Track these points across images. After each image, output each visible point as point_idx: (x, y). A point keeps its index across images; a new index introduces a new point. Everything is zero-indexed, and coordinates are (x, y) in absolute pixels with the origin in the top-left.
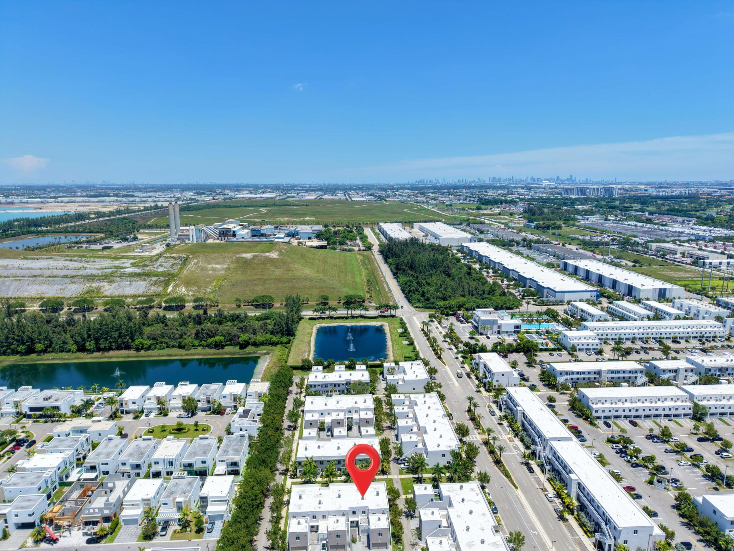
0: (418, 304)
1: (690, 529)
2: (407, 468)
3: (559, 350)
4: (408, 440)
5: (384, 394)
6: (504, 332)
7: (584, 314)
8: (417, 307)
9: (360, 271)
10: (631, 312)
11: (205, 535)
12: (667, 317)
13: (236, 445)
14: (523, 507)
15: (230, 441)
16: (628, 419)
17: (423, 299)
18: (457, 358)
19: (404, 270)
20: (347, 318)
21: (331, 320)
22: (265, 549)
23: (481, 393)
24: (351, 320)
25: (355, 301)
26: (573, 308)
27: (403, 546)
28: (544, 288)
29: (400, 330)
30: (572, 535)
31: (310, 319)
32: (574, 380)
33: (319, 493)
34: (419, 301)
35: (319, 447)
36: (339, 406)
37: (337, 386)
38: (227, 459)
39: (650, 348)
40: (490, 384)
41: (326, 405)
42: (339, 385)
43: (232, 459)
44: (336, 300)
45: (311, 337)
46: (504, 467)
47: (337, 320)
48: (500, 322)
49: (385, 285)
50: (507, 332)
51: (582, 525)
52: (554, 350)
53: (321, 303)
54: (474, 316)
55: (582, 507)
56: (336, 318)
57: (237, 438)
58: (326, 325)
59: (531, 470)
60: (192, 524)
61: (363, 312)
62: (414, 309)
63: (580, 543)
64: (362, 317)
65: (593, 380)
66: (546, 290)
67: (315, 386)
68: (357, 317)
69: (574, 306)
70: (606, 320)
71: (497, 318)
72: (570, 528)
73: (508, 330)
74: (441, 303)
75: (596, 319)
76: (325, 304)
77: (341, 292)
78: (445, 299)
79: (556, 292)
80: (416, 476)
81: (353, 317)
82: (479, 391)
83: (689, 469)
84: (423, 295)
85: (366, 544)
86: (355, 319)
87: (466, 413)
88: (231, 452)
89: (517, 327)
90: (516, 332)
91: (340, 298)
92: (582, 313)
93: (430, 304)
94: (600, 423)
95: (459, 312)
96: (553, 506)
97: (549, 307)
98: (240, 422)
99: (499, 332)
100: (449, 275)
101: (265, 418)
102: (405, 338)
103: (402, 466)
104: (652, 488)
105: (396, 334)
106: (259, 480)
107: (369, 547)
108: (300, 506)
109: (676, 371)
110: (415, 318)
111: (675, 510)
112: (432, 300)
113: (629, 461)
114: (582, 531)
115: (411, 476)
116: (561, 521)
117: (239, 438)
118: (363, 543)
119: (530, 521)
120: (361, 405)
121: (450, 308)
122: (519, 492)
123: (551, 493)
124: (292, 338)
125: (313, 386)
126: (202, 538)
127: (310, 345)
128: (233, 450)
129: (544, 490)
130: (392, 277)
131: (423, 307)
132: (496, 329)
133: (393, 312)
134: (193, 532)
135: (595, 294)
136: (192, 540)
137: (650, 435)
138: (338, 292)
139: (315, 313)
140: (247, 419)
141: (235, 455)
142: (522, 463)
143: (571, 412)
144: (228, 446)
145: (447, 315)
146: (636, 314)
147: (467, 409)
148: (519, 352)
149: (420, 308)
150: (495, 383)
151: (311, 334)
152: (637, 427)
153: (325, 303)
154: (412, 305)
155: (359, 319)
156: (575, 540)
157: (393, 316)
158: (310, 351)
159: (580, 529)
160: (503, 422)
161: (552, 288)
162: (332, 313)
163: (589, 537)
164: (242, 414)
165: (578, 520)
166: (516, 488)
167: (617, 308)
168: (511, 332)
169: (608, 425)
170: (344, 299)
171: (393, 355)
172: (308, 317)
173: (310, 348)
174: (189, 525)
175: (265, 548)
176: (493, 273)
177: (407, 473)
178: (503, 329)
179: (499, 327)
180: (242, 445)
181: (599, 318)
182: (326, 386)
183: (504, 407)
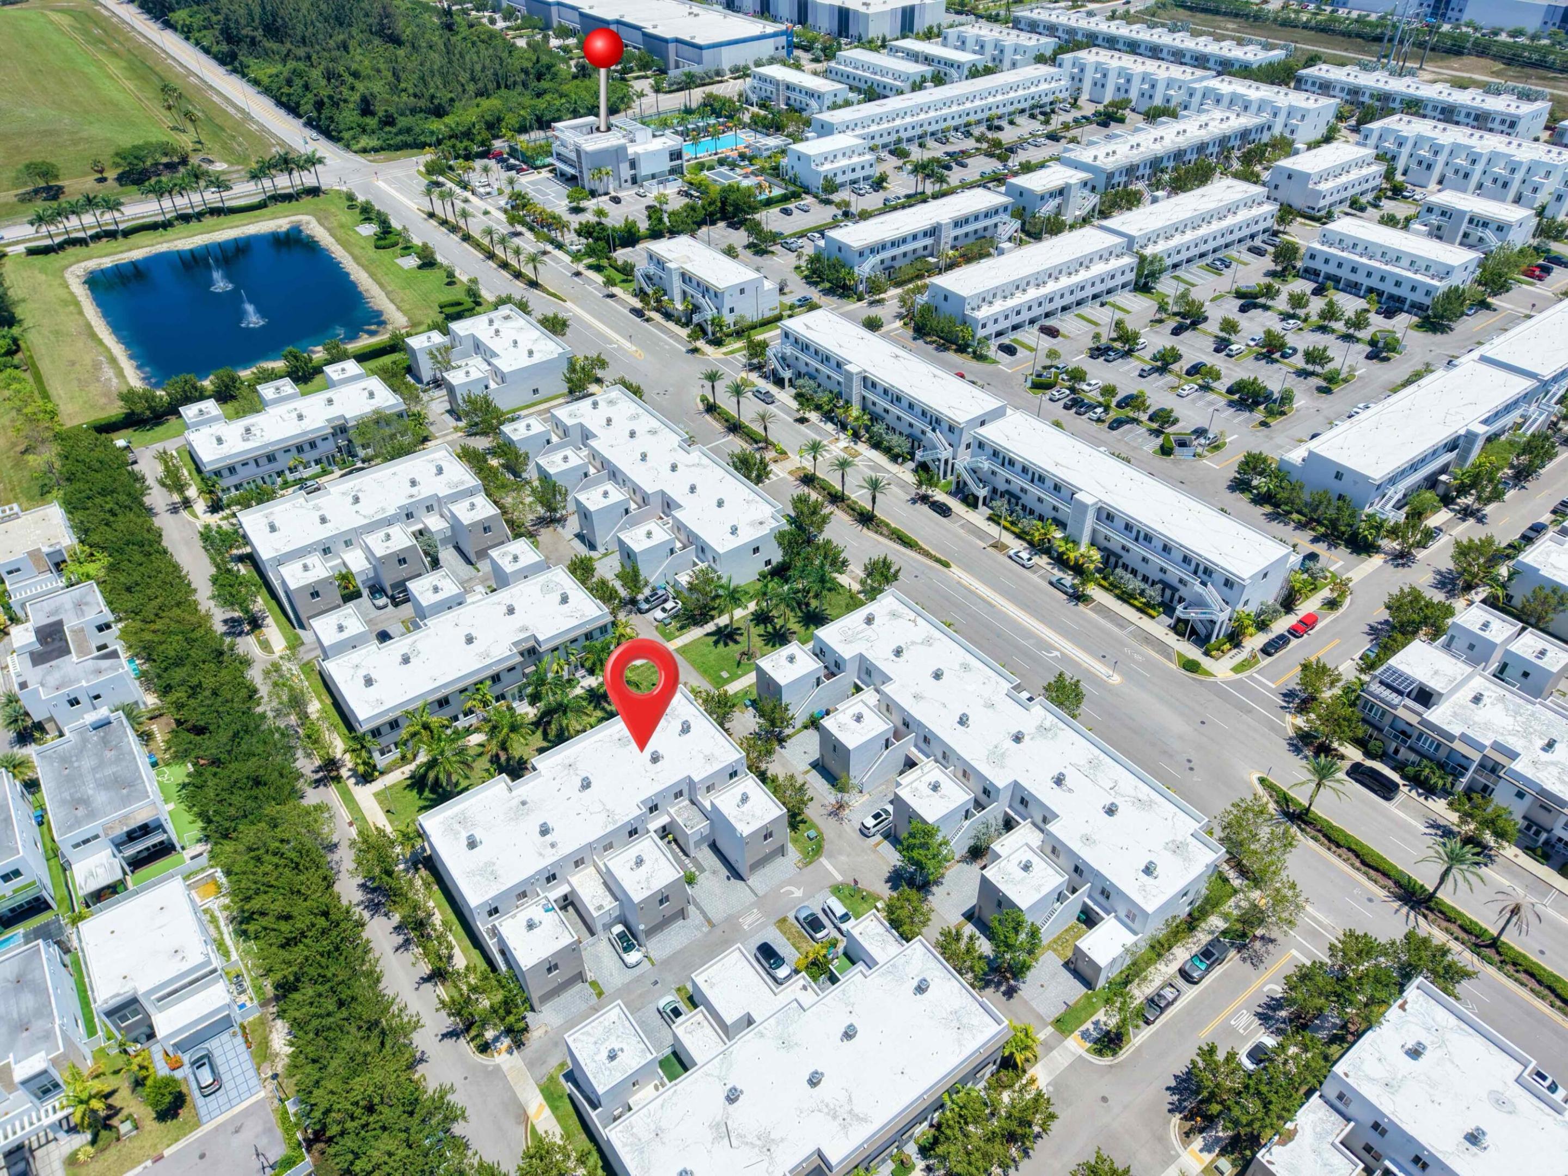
0: (365, 141)
1: (1286, 524)
2: (675, 617)
3: (796, 196)
4: (647, 544)
5: (456, 429)
6: (646, 178)
7: (793, 95)
8: (364, 151)
9: (101, 67)
10: (884, 72)
11: (203, 1111)
12: (953, 72)
13: (101, 765)
14: (992, 606)
15: (65, 760)
16: (1037, 326)
17: (372, 122)
18: (578, 274)
19: (253, 42)
20: (166, 225)
21: (114, 244)
22: (449, 1042)
23: (703, 354)
24: (180, 227)
25: (156, 164)
26: (761, 84)
27: (813, 826)
28: (666, 41)
29: (369, 230)
30: (1121, 627)
31: (32, 252)
32: (887, 263)
33: (516, 802)
34: (364, 131)
35: (406, 660)
36: (370, 509)
37: (307, 447)
38: (106, 829)
39: (962, 152)
40: (717, 323)
41: (323, 520)
42: (313, 445)
43: (122, 820)
44: (85, 174)
45: (81, 313)
46: (887, 525)
47: (135, 239)
48: (632, 150)
49: (216, 98)
50: (653, 177)
51: (1126, 597)
52: (785, 198)
53: (37, 191)
54: (556, 147)
55: (1111, 559)
56: (127, 233)
57: (85, 741)
58: (107, 263)
59: (943, 510)
60: (125, 1099)
61: (212, 197)
62: (359, 158)
63: (1148, 639)
64: (216, 212)
65: (921, 252)
66: (672, 47)
67: (232, 470)
68: (199, 216)
69: (763, 79)
70: (848, 103)
71: (623, 141)
72: (1103, 610)
73: (656, 170)
74: (436, 125)
75: (828, 102)
76: (54, 193)
77: (86, 140)
78: (439, 112)
79: (700, 48)
80: (710, 627)
81: (185, 218)
82: (695, 350)
83: (1200, 398)
84: (366, 108)
85: (724, 872)
86: (194, 224)
87: (708, 417)
88: (100, 798)
89: (676, 155)
90: (676, 171)
91: (96, 163)
92: (789, 93)
93: (400, 132)
94: (992, 350)
95: (498, 144)
96: (1041, 577)
97: (708, 89)
98: (53, 679)
99: (634, 180)
100: (397, 41)
101: (148, 636)
102: (397, 249)
103: (659, 614)
104: (1175, 462)
105: (362, 243)
106: (293, 855)
107: (739, 877)
108: (489, 871)
109: (1061, 192)
110: (381, 184)
111: (1237, 495)
112: (403, 122)
113: (1099, 420)
114: (1133, 611)
115: (696, 633)
116: (1081, 606)
117: (94, 737)
118: (714, 872)
119: (1029, 635)
120: (432, 486)
121: (468, 134)
122: (956, 571)
123: (1016, 545)
124: (15, 331)
125: (226, 473)
126: (198, 1124)
127: (100, 342)
128: (102, 785)
129: (998, 546)
130: (221, 70)
131: (382, 149)
132: (626, 172)
133: (308, 179)
134: (150, 1123)
135: (783, 40)
136: (167, 1153)
137: (1098, 349)
138: (75, 143)
139: (44, 229)
140: (74, 657)
141: (126, 801)
142: (914, 501)
143: (920, 342)
144: (70, 779)
145: (468, 157)
146: (897, 76)
147: (701, 407)
148: (713, 223)
149: (376, 150)
150: (728, 319)
151: (77, 304)
152: (1060, 339)
153: (48, 189)
154: (348, 147)
155: (209, 221)
156: (1133, 635)
157: (314, 192)
158: (113, 360)
159: (1125, 606)
160: (807, 415)
161: (688, 39)
162: (108, 217)
163: (1152, 617)
164: (37, 647)
165: (1111, 588)
166: (946, 565)
167: (849, 69)
168: (662, 174)
169: (1010, 350)
170: (117, 165)
171: (399, 308)
172: (21, 248)
173: (108, 350)
174: (114, 1111)
175: (444, 1036)
176: (505, 19)
177: (682, 628)
178: (645, 169)
179: (633, 165)
180: (124, 755)
181: (832, 99)
182: (271, 458)
183: (787, 374)
